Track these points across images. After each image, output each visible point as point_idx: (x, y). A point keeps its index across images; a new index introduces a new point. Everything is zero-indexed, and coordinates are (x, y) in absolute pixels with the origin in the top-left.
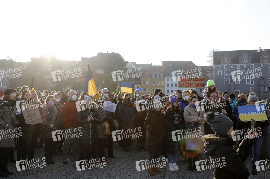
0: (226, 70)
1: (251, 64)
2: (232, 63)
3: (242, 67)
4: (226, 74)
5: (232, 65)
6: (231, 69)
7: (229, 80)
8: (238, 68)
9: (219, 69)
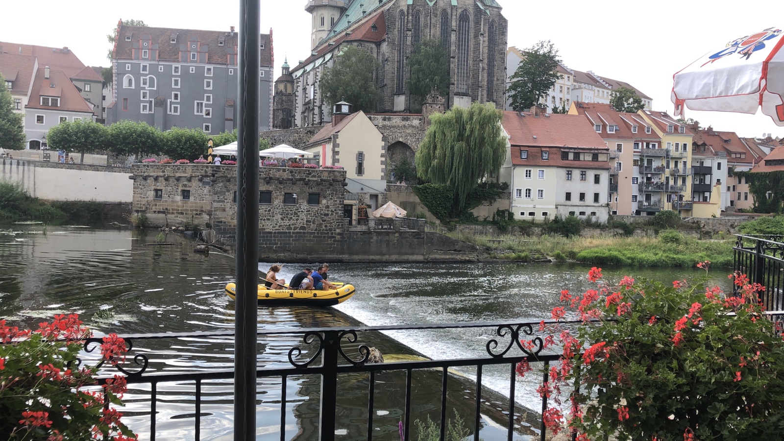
0: (146, 75)
1: (207, 66)
2: (161, 58)
3: (185, 70)
4: (144, 86)
5: (160, 65)
6: (158, 74)
7: (151, 102)
8: (176, 72)
9: (129, 72)
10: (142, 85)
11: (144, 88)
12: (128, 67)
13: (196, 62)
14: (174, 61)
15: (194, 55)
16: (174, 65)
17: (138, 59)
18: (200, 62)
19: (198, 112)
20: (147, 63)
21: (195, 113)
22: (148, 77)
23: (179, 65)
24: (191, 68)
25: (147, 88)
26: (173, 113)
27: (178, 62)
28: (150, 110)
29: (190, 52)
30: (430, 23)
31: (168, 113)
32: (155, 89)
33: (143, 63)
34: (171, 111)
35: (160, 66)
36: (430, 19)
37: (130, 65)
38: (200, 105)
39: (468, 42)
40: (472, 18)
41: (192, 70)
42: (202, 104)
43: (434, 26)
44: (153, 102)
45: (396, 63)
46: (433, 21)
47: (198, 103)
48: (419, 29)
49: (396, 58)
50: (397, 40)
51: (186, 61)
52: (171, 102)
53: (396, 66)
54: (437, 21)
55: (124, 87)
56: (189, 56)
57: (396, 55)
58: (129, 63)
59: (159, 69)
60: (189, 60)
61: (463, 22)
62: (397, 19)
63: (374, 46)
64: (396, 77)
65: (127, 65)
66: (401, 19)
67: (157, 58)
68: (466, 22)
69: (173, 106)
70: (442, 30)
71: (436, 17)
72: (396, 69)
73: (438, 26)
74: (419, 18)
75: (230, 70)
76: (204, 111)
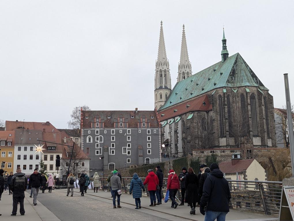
0: (98, 135)
1: (128, 129)
2: (106, 126)
3: (117, 132)
4: (97, 141)
5: (105, 130)
6: (103, 135)
7: (100, 149)
8: (113, 133)
9: (89, 135)
10: (96, 141)
11: (97, 142)
12: (89, 132)
13: (122, 127)
14: (112, 128)
15: (121, 124)
16: (112, 130)
17: (94, 128)
18: (125, 128)
19: (124, 153)
20: (98, 130)
21: (123, 154)
22: (99, 137)
23: (114, 130)
24: (120, 130)
25: (98, 142)
26: (111, 154)
27: (114, 128)
28: (100, 153)
29: (120, 123)
30: (236, 101)
31: (109, 154)
32: (103, 142)
33: (96, 130)
34: (110, 153)
36: (236, 99)
37: (90, 131)
38: (125, 149)
39: (256, 109)
40: (256, 97)
41: (121, 131)
42: (126, 148)
43: (238, 102)
44: (102, 149)
45: (219, 121)
46: (237, 100)
47: (124, 148)
48: (230, 104)
49: (219, 119)
50: (218, 109)
51: (118, 127)
52: (110, 148)
53: (219, 123)
54: (239, 99)
55: (87, 142)
56: (119, 125)
57: (219, 117)
58: (89, 130)
59: (105, 132)
60: (119, 127)
61: (252, 99)
62: (217, 99)
63: (205, 113)
64: (219, 128)
65: (89, 131)
66: (220, 99)
67: (103, 127)
68: (254, 99)
69: (111, 150)
70: (241, 103)
71: (238, 97)
72: (219, 124)
73: (239, 102)
74: (229, 98)
75: (139, 130)
76: (127, 152)
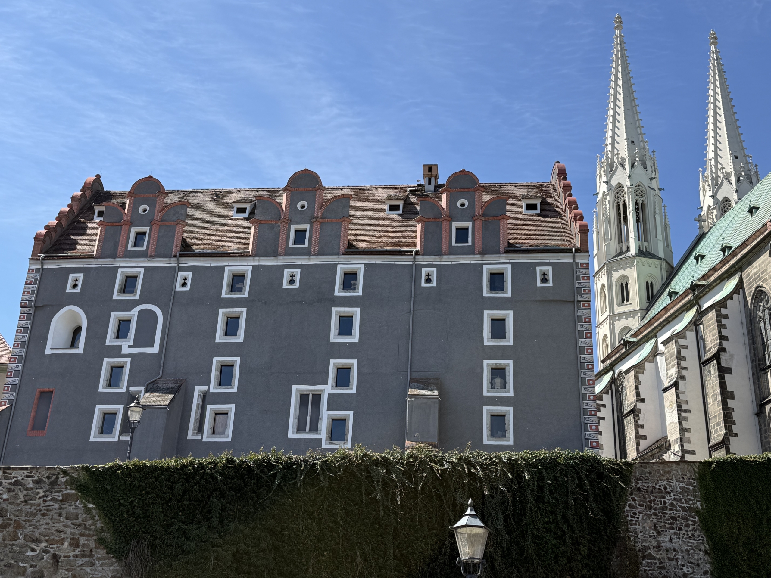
0: (128, 306)
1: (344, 266)
3: (268, 280)
4: (118, 342)
5: (182, 269)
6: (168, 300)
8: (233, 289)
9: (73, 300)
10: (110, 340)
11: (116, 351)
12: (75, 283)
13: (307, 253)
14: (233, 257)
15: (300, 232)
16: (232, 268)
17: (113, 256)
18: (321, 253)
19: (300, 428)
20: (139, 268)
21: (291, 435)
22: (134, 313)
23: (247, 268)
24: (287, 272)
25: (126, 350)
26: (206, 437)
27: (247, 257)
31: (191, 436)
32: (155, 350)
33: (126, 268)
34: (200, 429)
35: (181, 275)
37: (81, 276)
38: (311, 401)
41: (292, 278)
42: (317, 397)
47: (304, 398)
51: (274, 252)
52: (206, 398)
55: (48, 351)
56: (282, 236)
58: (75, 270)
59: (179, 282)
60: (282, 249)
65: (72, 276)
67: (176, 249)
69: (209, 408)
75: (424, 271)
76: (324, 425)
